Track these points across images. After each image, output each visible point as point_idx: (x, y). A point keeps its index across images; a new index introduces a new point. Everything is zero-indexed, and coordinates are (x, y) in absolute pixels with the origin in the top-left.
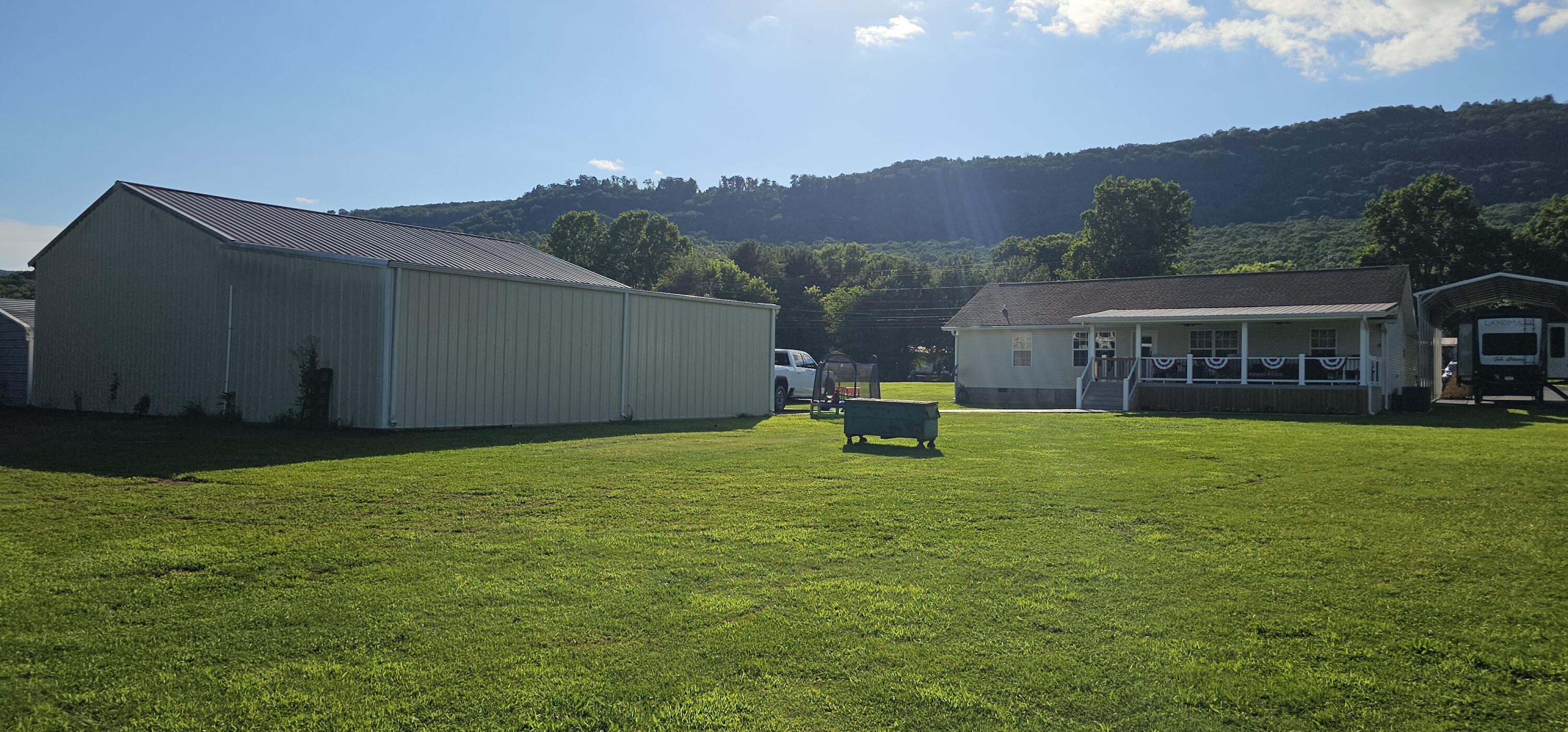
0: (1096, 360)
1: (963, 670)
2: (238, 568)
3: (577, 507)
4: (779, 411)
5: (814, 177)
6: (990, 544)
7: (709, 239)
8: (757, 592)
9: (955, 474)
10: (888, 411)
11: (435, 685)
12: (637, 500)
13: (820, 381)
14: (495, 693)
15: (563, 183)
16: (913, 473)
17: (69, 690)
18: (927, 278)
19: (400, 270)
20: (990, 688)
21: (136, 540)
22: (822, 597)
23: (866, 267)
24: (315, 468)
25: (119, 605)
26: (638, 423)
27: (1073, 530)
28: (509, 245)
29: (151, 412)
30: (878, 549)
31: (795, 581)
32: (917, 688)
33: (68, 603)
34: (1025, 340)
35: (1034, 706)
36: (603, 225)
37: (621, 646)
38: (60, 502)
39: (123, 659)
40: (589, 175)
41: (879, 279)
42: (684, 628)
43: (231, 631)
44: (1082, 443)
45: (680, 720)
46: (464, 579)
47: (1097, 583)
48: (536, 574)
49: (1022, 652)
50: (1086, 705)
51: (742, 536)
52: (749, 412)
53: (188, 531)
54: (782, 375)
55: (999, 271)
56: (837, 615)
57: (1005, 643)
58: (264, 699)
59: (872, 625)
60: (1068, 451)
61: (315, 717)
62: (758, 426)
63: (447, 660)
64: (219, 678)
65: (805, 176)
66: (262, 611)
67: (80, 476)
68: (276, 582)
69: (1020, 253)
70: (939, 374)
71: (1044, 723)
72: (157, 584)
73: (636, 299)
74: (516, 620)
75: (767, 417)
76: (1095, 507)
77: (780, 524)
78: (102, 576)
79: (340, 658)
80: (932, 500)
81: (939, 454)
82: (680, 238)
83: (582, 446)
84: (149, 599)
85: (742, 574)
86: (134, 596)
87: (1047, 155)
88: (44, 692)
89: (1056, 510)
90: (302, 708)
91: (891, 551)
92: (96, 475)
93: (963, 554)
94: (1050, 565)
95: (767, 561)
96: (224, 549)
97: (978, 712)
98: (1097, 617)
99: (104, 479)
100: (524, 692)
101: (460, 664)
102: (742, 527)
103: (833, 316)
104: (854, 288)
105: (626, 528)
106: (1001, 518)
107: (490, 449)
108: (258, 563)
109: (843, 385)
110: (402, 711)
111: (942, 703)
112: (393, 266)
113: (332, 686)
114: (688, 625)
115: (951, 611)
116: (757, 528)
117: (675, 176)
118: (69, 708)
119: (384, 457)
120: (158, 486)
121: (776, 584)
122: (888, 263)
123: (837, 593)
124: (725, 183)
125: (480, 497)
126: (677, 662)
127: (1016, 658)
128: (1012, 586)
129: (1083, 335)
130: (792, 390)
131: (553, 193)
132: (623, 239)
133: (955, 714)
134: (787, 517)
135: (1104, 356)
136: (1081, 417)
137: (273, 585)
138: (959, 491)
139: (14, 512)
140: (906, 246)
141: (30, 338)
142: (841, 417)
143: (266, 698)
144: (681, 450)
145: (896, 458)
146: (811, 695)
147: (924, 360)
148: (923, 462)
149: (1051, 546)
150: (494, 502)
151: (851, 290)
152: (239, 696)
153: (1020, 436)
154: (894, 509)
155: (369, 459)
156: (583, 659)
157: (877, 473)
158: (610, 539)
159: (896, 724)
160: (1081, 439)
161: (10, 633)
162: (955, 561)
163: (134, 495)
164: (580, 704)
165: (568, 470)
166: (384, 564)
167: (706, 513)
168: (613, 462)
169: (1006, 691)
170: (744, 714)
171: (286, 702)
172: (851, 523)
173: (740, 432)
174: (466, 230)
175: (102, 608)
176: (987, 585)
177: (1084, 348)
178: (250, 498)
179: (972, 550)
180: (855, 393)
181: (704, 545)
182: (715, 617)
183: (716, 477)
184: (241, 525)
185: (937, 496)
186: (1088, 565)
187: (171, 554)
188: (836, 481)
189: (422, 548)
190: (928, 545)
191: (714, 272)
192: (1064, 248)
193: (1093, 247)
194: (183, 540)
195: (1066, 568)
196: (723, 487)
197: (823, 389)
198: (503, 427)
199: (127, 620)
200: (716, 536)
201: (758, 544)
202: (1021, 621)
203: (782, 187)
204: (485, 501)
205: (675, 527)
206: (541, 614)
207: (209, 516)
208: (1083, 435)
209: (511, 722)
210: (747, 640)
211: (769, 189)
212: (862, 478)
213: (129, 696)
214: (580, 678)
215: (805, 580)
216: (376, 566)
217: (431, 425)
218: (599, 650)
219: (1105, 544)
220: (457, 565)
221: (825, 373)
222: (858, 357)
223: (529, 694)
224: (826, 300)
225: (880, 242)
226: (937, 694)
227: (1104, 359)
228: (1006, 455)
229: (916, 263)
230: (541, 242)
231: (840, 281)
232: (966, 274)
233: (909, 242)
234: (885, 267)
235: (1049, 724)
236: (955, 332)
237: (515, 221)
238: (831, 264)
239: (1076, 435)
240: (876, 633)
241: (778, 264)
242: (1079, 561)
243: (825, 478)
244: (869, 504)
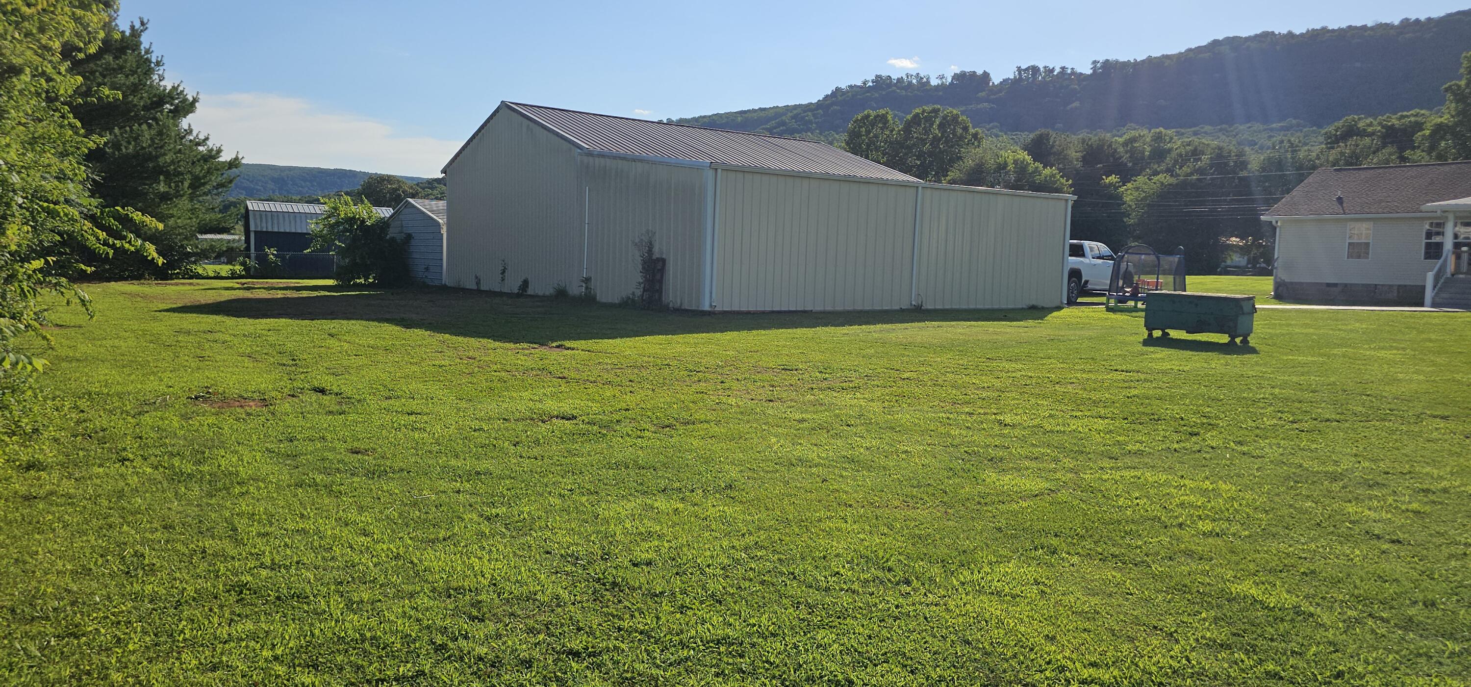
0: (1454, 253)
1: (1281, 571)
2: (601, 420)
3: (873, 386)
4: (1071, 303)
5: (1117, 62)
6: (1314, 446)
7: (1001, 131)
8: (1051, 475)
9: (1273, 373)
10: (1197, 305)
11: (759, 529)
12: (929, 383)
13: (1118, 273)
14: (809, 542)
15: (859, 83)
16: (1223, 370)
17: (488, 505)
18: (1243, 165)
19: (719, 171)
20: (1312, 591)
21: (526, 393)
22: (1121, 486)
23: (1174, 154)
24: (654, 341)
25: (518, 443)
26: (928, 311)
27: (1418, 438)
28: (811, 145)
29: (530, 291)
30: (1183, 445)
31: (1091, 468)
32: (1228, 583)
33: (481, 438)
34: (1362, 231)
35: (1365, 615)
36: (896, 121)
37: (921, 513)
38: (471, 361)
39: (523, 485)
40: (884, 74)
41: (1188, 166)
42: (979, 503)
43: (599, 469)
44: (1431, 345)
45: (979, 585)
46: (778, 442)
47: (1447, 495)
48: (839, 442)
49: (1352, 560)
50: (1429, 621)
51: (1036, 422)
52: (1040, 303)
53: (563, 388)
54: (1076, 267)
55: (1333, 155)
56: (1138, 504)
57: (1331, 548)
58: (627, 526)
59: (1176, 517)
60: (1413, 353)
61: (666, 545)
62: (1049, 317)
63: (767, 509)
64: (593, 506)
65: (1107, 61)
66: (620, 455)
67: (484, 341)
68: (630, 433)
69: (1362, 133)
70: (1254, 267)
71: (1377, 634)
72: (543, 428)
73: (928, 192)
74: (824, 481)
75: (1059, 308)
76: (1446, 414)
77: (1074, 414)
78: (504, 419)
79: (683, 498)
80: (1244, 398)
81: (1253, 351)
82: (972, 131)
83: (876, 330)
84: (538, 440)
85: (1036, 458)
86: (527, 436)
87: (1402, 21)
88: (471, 506)
89: (1396, 416)
90: (655, 536)
91: (1197, 447)
92: (494, 340)
93: (1282, 455)
94: (1388, 473)
95: (1061, 448)
96: (590, 404)
97: (1297, 614)
98: (1446, 532)
99: (502, 345)
100: (834, 543)
101: (779, 513)
102: (1035, 414)
103: (1134, 207)
104: (1159, 177)
105: (919, 408)
106: (1328, 420)
107: (795, 330)
108: (616, 417)
109: (1142, 277)
110: (733, 547)
111: (1255, 601)
112: (714, 167)
113: (677, 521)
114: (983, 500)
115: (1267, 511)
116: (1051, 416)
117: (968, 69)
118: (488, 519)
119: (708, 335)
120: (540, 351)
121: (1071, 470)
122: (1199, 148)
123: (1137, 484)
124: (1020, 73)
125: (788, 372)
126: (973, 533)
127: (1344, 565)
128: (1340, 491)
129: (1439, 225)
130: (1087, 282)
131: (850, 94)
132: (915, 135)
133: (1271, 613)
134: (1081, 407)
135: (1465, 249)
136: (1430, 317)
137: (629, 435)
138: (1277, 391)
139: (440, 366)
140: (1221, 130)
141: (444, 231)
142: (1142, 310)
143: (628, 526)
144: (971, 338)
145: (1203, 353)
146: (1110, 577)
147: (1237, 252)
148: (1235, 359)
149: (1389, 453)
150: (800, 377)
151: (1155, 178)
152: (608, 521)
153: (1352, 335)
154: (1201, 405)
155: (696, 335)
156: (885, 521)
157: (1181, 368)
158: (905, 416)
159: (1204, 615)
160: (1430, 340)
161: (445, 458)
162: (1271, 462)
163: (522, 357)
164: (885, 559)
165: (864, 352)
166: (712, 424)
167: (998, 399)
168: (905, 346)
169: (1332, 597)
170: (1042, 587)
171: (643, 530)
172: (1152, 417)
173: (1030, 323)
174: (772, 133)
175: (506, 444)
176: (1310, 489)
177: (1436, 239)
178: (607, 364)
179: (1293, 452)
180: (1157, 285)
181: (997, 427)
182: (1009, 495)
183: (1007, 365)
184: (601, 386)
185: (1251, 395)
186: (1435, 476)
187: (552, 406)
188: (1135, 374)
189: (742, 413)
190: (1241, 443)
191: (1006, 164)
192: (1418, 126)
193: (1456, 124)
194: (559, 395)
195: (1408, 477)
196: (1014, 374)
197: (1121, 283)
198: (805, 312)
199: (524, 455)
200: (1008, 420)
201: (1052, 431)
202: (1350, 528)
203: (1081, 74)
204: (793, 376)
205: (967, 410)
206: (847, 477)
207: (577, 377)
208: (1433, 337)
209: (825, 568)
210: (1043, 520)
211: (1066, 77)
212: (1165, 373)
213: (529, 513)
214: (883, 537)
215: (1102, 468)
216: (706, 426)
217: (744, 309)
218: (899, 514)
219: (1459, 455)
220: (771, 429)
221: (1123, 266)
222: (1162, 248)
223: (839, 546)
224: (1126, 190)
225: (1190, 127)
226: (1251, 591)
227: (1465, 252)
228: (1335, 355)
229: (1232, 148)
230: (837, 141)
231: (1143, 169)
232: (1293, 158)
233: (1224, 126)
234: (1196, 153)
235: (1383, 636)
236: (1277, 222)
237: (816, 123)
238: (1132, 152)
239: (1424, 336)
240: (1180, 525)
241: (1074, 154)
242: (1424, 471)
243: (1123, 371)
244: (1172, 398)
